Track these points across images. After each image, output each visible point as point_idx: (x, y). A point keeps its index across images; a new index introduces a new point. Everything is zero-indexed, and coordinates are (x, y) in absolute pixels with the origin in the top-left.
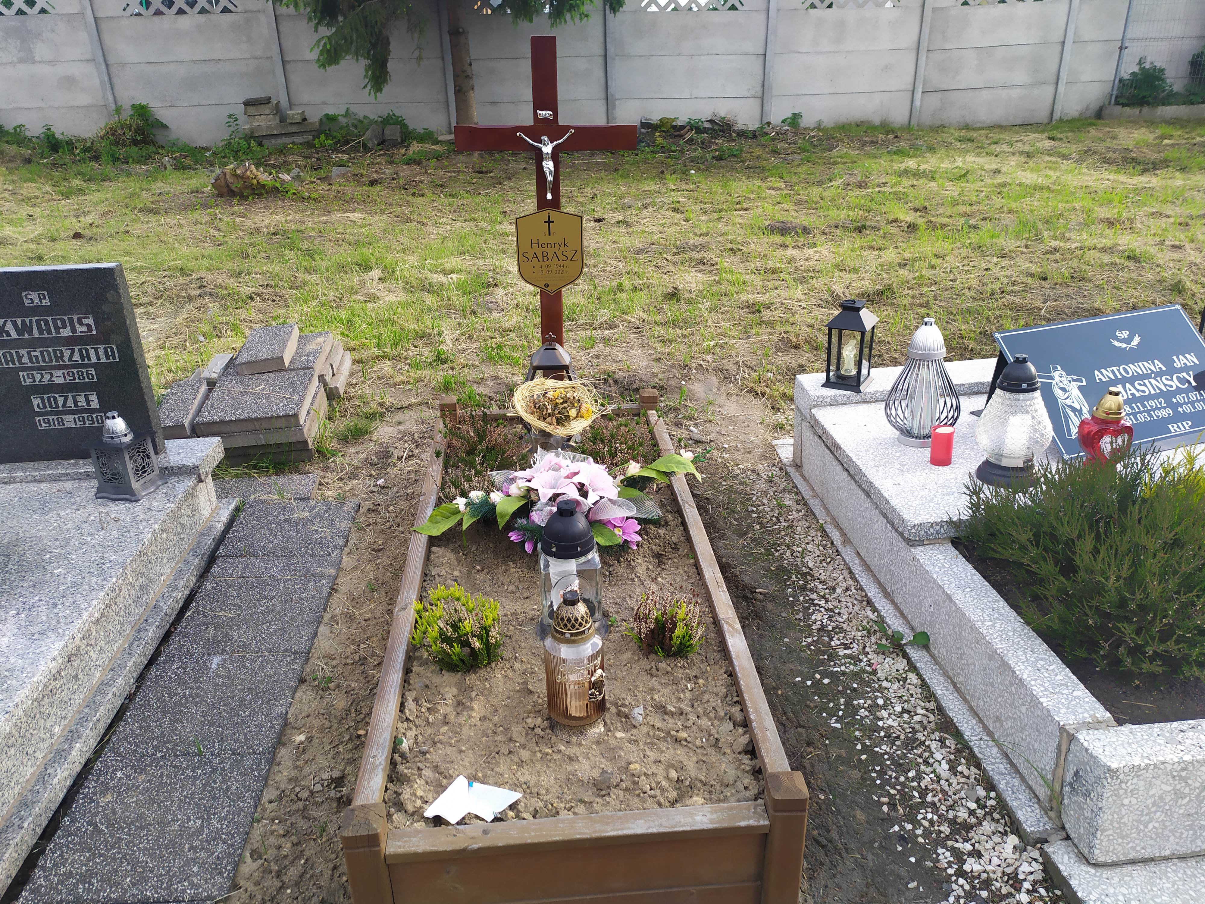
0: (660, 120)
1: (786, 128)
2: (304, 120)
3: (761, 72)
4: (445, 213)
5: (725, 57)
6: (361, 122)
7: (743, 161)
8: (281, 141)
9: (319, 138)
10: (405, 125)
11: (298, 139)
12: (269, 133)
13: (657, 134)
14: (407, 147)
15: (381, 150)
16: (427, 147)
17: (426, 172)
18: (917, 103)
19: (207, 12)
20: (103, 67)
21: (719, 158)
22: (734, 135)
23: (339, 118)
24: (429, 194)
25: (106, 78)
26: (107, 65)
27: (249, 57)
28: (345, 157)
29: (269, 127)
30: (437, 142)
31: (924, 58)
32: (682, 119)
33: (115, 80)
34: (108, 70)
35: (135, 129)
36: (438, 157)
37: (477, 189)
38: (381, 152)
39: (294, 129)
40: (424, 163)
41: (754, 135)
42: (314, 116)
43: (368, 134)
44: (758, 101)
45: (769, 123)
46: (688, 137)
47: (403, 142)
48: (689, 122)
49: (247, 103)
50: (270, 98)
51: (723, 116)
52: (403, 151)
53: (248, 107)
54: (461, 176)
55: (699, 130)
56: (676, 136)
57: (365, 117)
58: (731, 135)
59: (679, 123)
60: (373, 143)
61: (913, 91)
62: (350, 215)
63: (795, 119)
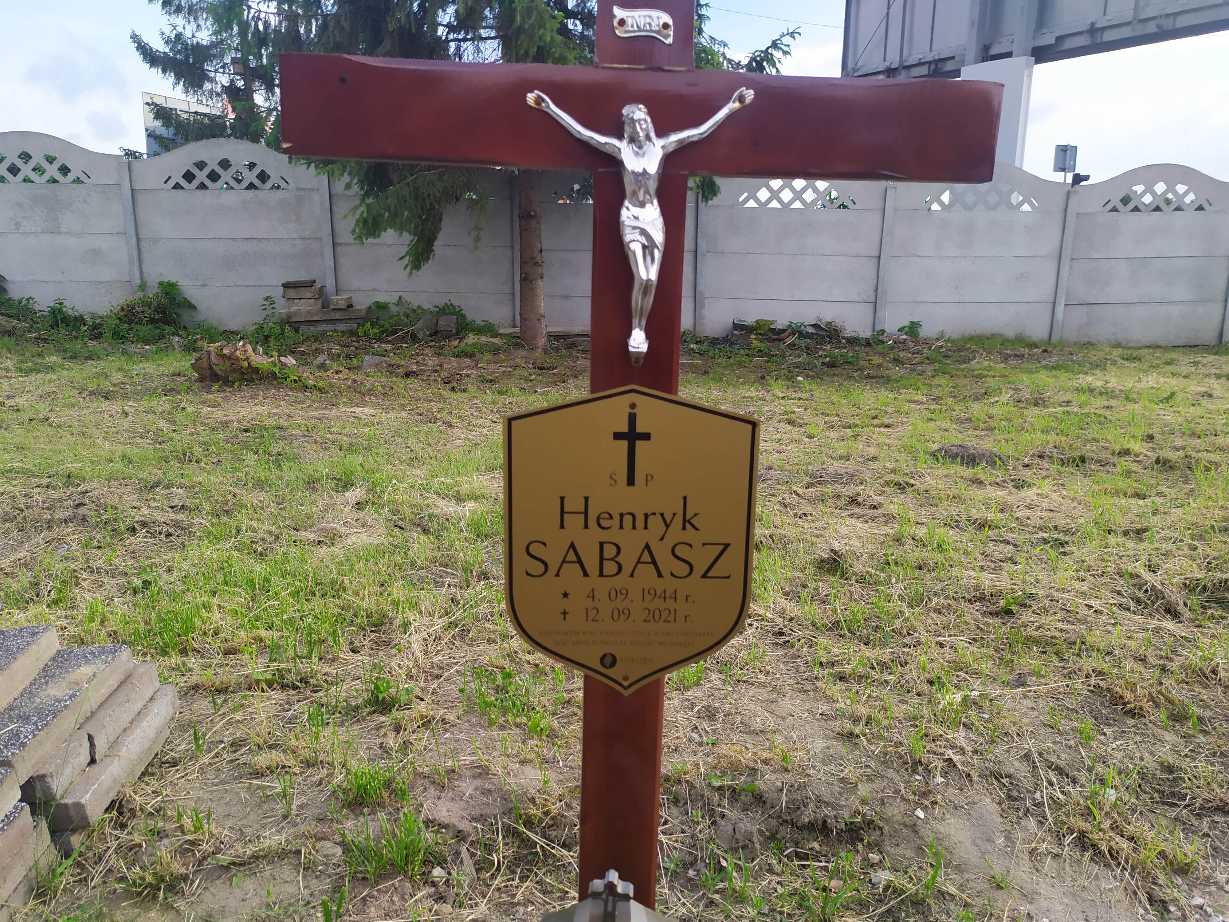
0: (757, 322)
1: (905, 337)
2: (350, 306)
3: (874, 276)
4: (485, 413)
5: (832, 258)
6: (414, 311)
7: (861, 370)
8: (321, 328)
9: (363, 326)
10: (463, 317)
11: (341, 327)
12: (308, 319)
13: (753, 336)
14: (461, 339)
15: (432, 341)
16: (484, 339)
17: (476, 365)
18: (1059, 316)
19: (256, 188)
20: (134, 241)
21: (832, 365)
22: (843, 341)
23: (390, 305)
24: (472, 389)
25: (135, 253)
26: (138, 239)
27: (296, 236)
28: (389, 347)
29: (309, 312)
30: (496, 335)
31: (1067, 268)
32: (781, 323)
33: (145, 256)
34: (138, 245)
35: (155, 307)
36: (495, 351)
37: (535, 386)
38: (432, 344)
39: (337, 316)
40: (478, 356)
41: (868, 343)
42: (362, 303)
43: (420, 324)
44: (870, 307)
45: (883, 332)
46: (789, 341)
47: (457, 333)
48: (790, 326)
49: (286, 286)
50: (314, 281)
51: (829, 321)
52: (456, 343)
53: (287, 290)
54: (518, 372)
55: (802, 335)
56: (774, 340)
57: (419, 307)
58: (839, 342)
59: (779, 326)
60: (425, 334)
61: (1054, 303)
62: (357, 410)
63: (913, 328)
